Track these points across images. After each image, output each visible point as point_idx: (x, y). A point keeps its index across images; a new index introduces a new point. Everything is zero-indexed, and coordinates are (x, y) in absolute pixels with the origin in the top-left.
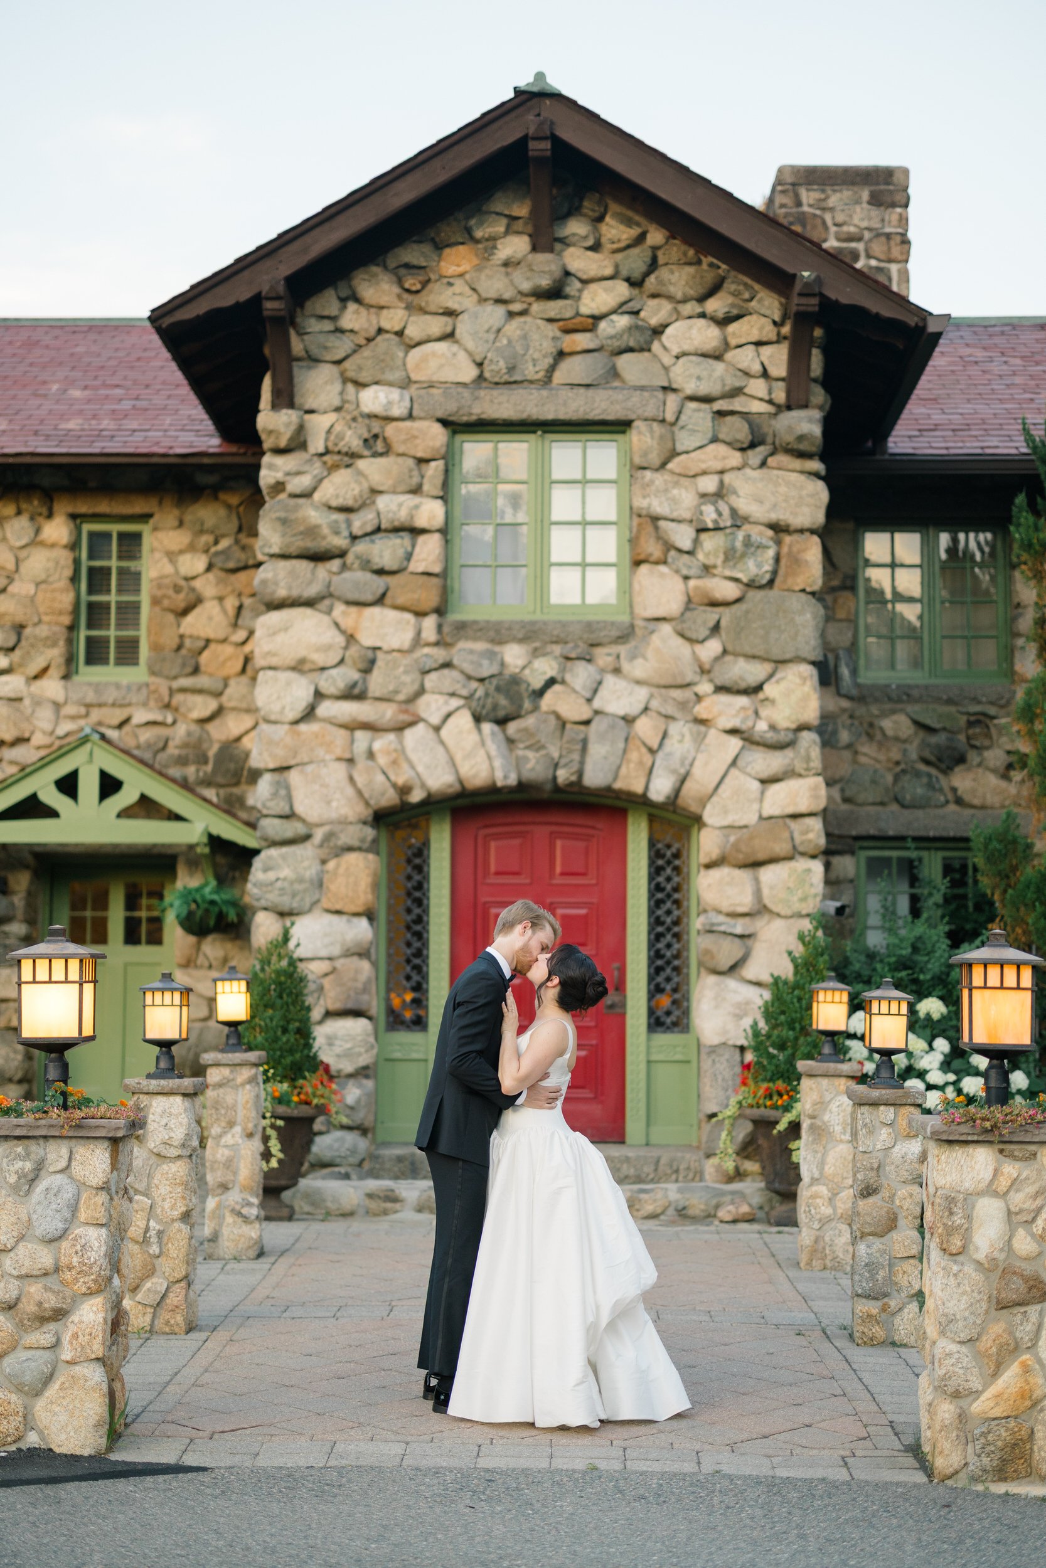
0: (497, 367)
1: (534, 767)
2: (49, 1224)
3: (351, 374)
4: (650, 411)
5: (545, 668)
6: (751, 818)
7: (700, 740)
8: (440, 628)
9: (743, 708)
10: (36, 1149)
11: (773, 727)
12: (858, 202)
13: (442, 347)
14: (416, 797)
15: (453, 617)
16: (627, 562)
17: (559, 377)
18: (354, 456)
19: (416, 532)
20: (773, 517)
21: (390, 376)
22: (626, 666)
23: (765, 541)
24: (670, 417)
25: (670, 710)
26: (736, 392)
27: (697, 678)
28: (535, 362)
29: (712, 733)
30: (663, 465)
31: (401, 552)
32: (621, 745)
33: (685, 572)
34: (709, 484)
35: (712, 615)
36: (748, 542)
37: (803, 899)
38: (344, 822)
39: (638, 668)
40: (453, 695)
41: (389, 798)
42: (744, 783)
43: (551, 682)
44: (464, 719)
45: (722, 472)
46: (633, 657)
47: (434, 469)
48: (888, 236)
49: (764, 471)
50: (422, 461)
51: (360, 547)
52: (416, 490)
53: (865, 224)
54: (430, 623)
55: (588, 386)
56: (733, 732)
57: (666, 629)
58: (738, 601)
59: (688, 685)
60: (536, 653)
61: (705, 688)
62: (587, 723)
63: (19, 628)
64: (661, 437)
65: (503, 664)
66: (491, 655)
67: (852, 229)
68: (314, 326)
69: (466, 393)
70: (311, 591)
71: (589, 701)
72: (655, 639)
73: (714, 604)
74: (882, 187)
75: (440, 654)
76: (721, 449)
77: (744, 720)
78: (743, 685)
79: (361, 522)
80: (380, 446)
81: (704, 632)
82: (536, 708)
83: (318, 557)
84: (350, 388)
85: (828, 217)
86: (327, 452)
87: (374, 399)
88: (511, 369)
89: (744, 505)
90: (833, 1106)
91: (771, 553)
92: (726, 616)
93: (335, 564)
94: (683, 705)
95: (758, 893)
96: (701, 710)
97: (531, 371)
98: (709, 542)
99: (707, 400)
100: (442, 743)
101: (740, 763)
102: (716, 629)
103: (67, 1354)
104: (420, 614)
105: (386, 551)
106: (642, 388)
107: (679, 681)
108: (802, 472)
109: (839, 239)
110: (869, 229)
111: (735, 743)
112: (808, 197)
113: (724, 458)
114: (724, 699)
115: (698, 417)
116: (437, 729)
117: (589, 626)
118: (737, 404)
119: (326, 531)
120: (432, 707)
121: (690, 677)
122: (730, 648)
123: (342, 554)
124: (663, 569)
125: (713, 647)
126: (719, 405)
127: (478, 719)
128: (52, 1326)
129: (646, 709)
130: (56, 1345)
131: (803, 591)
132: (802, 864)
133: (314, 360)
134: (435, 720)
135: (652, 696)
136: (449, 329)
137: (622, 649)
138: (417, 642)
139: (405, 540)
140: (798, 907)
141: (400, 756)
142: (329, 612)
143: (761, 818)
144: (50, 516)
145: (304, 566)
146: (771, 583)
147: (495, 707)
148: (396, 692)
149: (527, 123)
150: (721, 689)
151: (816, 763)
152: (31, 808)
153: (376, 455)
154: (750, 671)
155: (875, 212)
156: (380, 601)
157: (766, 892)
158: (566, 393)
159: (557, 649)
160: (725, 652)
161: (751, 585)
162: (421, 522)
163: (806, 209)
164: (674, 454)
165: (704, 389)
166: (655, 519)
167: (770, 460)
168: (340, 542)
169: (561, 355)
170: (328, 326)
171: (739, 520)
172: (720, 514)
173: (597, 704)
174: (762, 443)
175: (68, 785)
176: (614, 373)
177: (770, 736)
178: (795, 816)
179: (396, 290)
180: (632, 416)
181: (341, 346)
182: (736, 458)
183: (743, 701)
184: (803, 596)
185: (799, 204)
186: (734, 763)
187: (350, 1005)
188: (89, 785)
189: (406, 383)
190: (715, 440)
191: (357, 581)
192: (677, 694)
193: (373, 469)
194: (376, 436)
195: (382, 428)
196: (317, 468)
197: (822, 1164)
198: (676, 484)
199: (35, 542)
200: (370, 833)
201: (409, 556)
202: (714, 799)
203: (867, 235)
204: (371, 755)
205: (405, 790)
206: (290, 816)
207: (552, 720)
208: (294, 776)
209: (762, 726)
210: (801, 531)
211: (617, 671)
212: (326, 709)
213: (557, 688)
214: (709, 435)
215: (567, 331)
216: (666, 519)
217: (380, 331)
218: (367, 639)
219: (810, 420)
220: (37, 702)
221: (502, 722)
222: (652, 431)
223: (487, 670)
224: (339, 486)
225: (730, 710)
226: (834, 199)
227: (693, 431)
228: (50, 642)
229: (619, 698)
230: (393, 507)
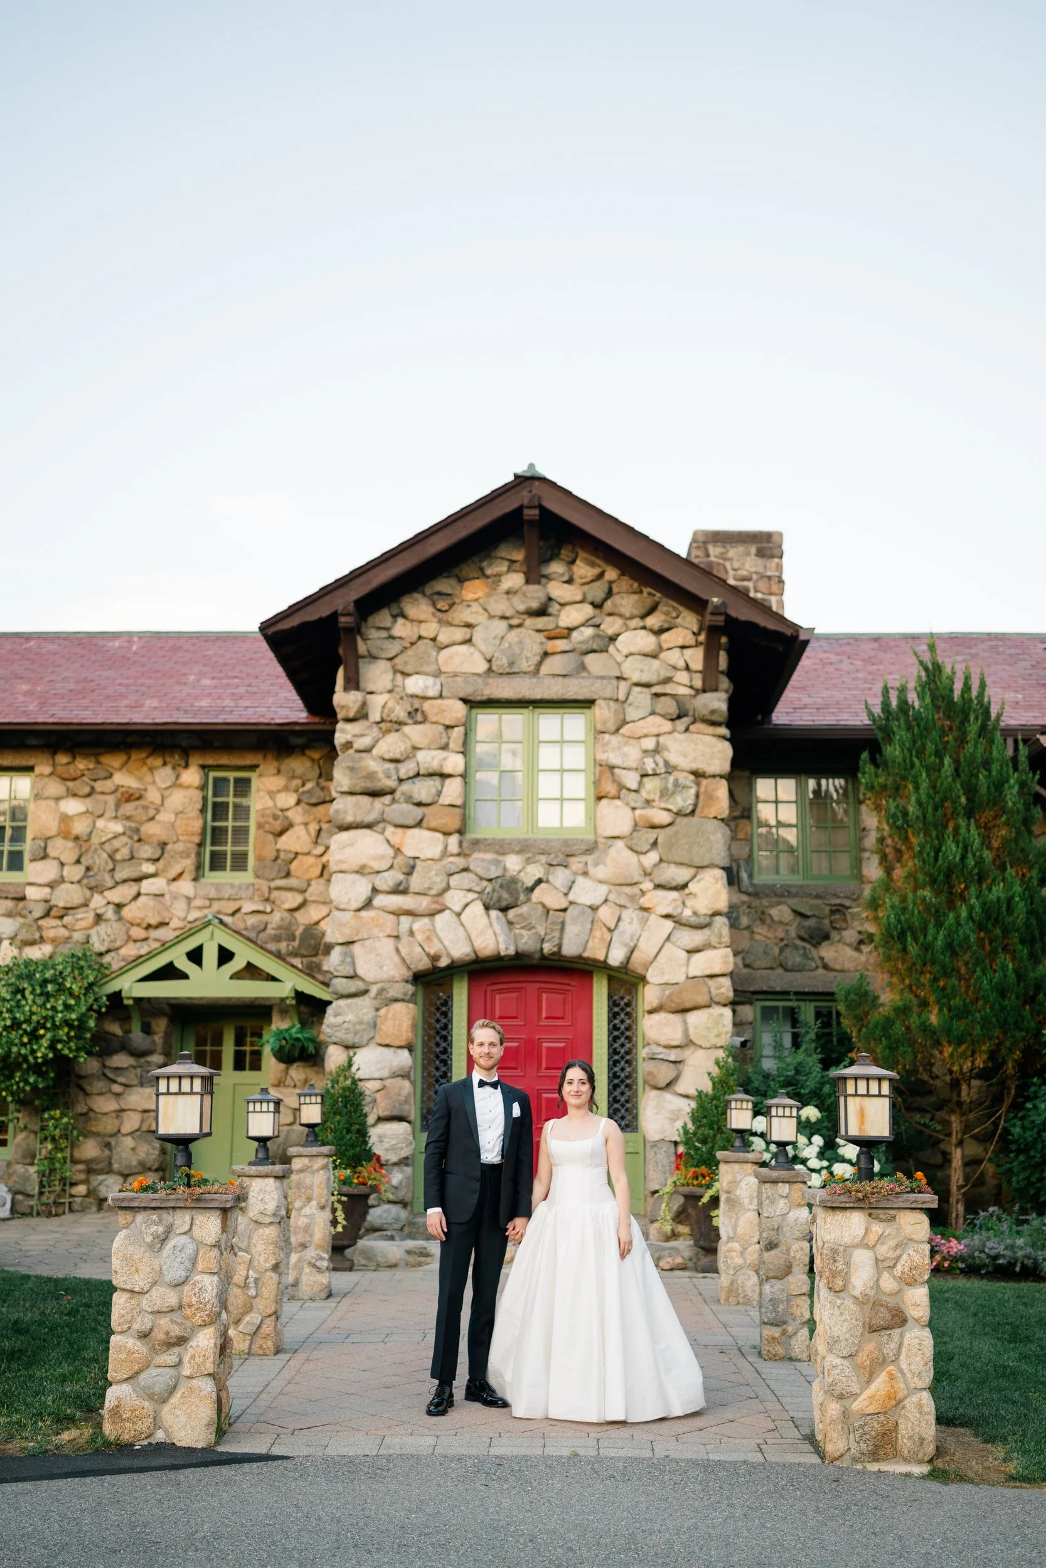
0: (501, 663)
1: (527, 941)
2: (175, 1272)
3: (399, 667)
4: (608, 693)
5: (534, 872)
6: (680, 978)
7: (644, 922)
8: (461, 843)
9: (674, 900)
10: (167, 1217)
11: (695, 913)
12: (748, 554)
13: (463, 649)
14: (443, 963)
15: (470, 836)
16: (592, 798)
17: (544, 670)
18: (401, 723)
19: (444, 776)
20: (694, 766)
21: (426, 669)
22: (591, 870)
23: (688, 783)
24: (622, 697)
25: (623, 901)
26: (668, 680)
27: (641, 879)
28: (527, 659)
29: (653, 919)
30: (617, 730)
31: (433, 791)
32: (589, 926)
33: (633, 804)
34: (649, 743)
35: (652, 835)
36: (676, 784)
37: (718, 1036)
38: (391, 981)
39: (600, 872)
40: (470, 890)
41: (424, 964)
42: (676, 953)
43: (539, 881)
44: (478, 908)
45: (658, 735)
46: (596, 864)
47: (458, 733)
48: (769, 578)
49: (687, 734)
50: (449, 727)
51: (405, 787)
52: (445, 747)
53: (753, 569)
54: (454, 840)
55: (564, 676)
56: (667, 916)
57: (620, 844)
58: (670, 825)
59: (636, 884)
60: (528, 861)
61: (647, 885)
62: (565, 910)
63: (163, 845)
64: (616, 711)
65: (505, 869)
66: (497, 862)
67: (745, 573)
68: (373, 634)
69: (480, 681)
70: (370, 818)
71: (566, 894)
72: (612, 852)
73: (653, 827)
74: (765, 545)
75: (461, 862)
76: (658, 719)
77: (675, 908)
78: (674, 884)
79: (406, 769)
80: (419, 717)
81: (647, 847)
82: (528, 900)
83: (375, 794)
84: (399, 677)
85: (728, 565)
86: (383, 721)
87: (415, 684)
88: (511, 664)
89: (674, 758)
90: (743, 1185)
91: (693, 791)
92: (662, 835)
93: (387, 799)
94: (632, 898)
95: (686, 1031)
96: (645, 901)
97: (526, 665)
98: (651, 784)
99: (647, 685)
100: (462, 924)
101: (672, 938)
102: (655, 844)
103: (186, 1371)
104: (447, 834)
105: (423, 790)
106: (602, 678)
107: (629, 881)
108: (714, 736)
109: (736, 579)
110: (756, 573)
111: (669, 925)
112: (714, 551)
113: (659, 726)
114: (661, 893)
115: (641, 697)
116: (459, 915)
117: (566, 842)
118: (668, 689)
119: (381, 775)
120: (455, 899)
121: (636, 879)
122: (664, 858)
123: (392, 792)
124: (617, 802)
125: (653, 857)
126: (655, 689)
127: (487, 908)
128: (176, 1350)
129: (606, 900)
130: (180, 1363)
131: (715, 818)
132: (717, 1010)
133: (373, 657)
134: (457, 908)
135: (610, 891)
136: (468, 637)
137: (589, 859)
138: (445, 853)
139: (437, 781)
140: (714, 1041)
141: (432, 934)
142: (383, 832)
143: (687, 978)
144: (187, 766)
145: (366, 800)
146: (693, 812)
147: (500, 899)
148: (430, 888)
149: (523, 497)
150: (658, 886)
151: (726, 939)
152: (169, 972)
153: (416, 723)
154: (680, 874)
155: (760, 561)
156: (419, 824)
157: (691, 1030)
158: (549, 681)
159: (543, 859)
160: (661, 860)
161: (679, 814)
162: (447, 770)
163: (712, 559)
164: (624, 723)
165: (645, 678)
166: (612, 768)
167: (692, 728)
168: (391, 783)
169: (546, 654)
170: (384, 634)
171: (670, 768)
172: (657, 765)
173: (571, 897)
174: (686, 715)
175: (196, 956)
176: (583, 667)
177: (694, 920)
178: (711, 976)
179: (431, 609)
180: (595, 697)
181: (393, 648)
182: (667, 726)
183: (674, 895)
184: (715, 821)
185: (708, 555)
186: (668, 939)
187: (395, 1113)
188: (210, 956)
189: (438, 673)
190: (653, 713)
191: (403, 811)
192: (627, 890)
193: (415, 733)
194: (416, 710)
195: (421, 704)
196: (375, 731)
197: (735, 1226)
198: (626, 743)
199: (176, 785)
200: (410, 988)
201: (439, 793)
202: (655, 964)
203: (755, 577)
204: (411, 933)
205: (435, 958)
206: (354, 977)
207: (540, 908)
208: (357, 949)
209: (687, 913)
210: (714, 776)
211: (585, 874)
212: (380, 900)
213: (543, 885)
214: (649, 710)
215: (550, 638)
216: (619, 767)
217: (420, 638)
218: (409, 851)
219: (719, 700)
220: (175, 897)
221: (504, 910)
222: (609, 707)
223: (494, 872)
224: (391, 745)
225: (665, 901)
226: (732, 552)
227: (638, 707)
228: (185, 855)
229: (587, 893)
230: (428, 759)
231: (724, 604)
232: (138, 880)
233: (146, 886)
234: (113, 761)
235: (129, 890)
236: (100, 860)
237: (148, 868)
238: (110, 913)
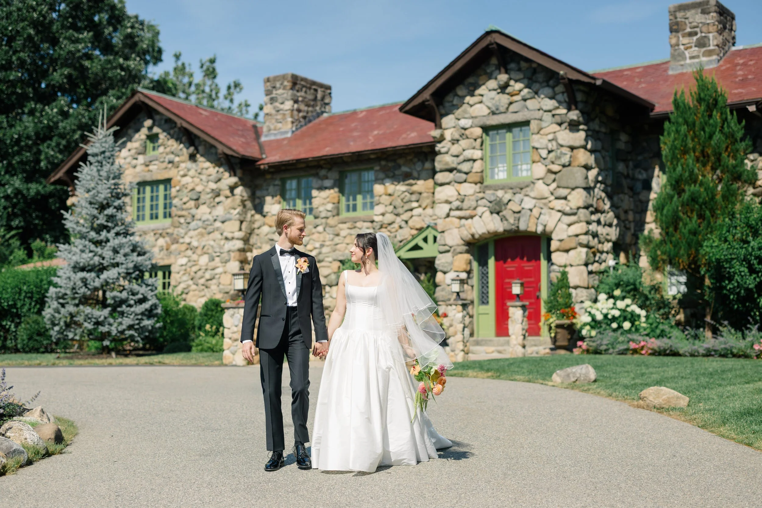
0: (493, 109)
1: (507, 226)
3: (457, 116)
4: (535, 117)
5: (508, 196)
6: (565, 237)
7: (550, 214)
8: (481, 187)
9: (562, 204)
11: (571, 209)
12: (697, 14)
13: (478, 106)
14: (477, 236)
15: (485, 183)
16: (530, 162)
17: (510, 110)
18: (458, 141)
19: (474, 161)
20: (570, 144)
21: (466, 116)
22: (529, 194)
23: (567, 152)
24: (540, 118)
25: (542, 206)
26: (557, 108)
27: (549, 196)
28: (503, 106)
29: (554, 212)
30: (539, 132)
31: (470, 167)
32: (529, 218)
33: (545, 164)
34: (551, 137)
35: (553, 176)
36: (562, 153)
37: (580, 260)
38: (458, 245)
39: (532, 194)
40: (485, 206)
41: (468, 237)
42: (562, 226)
43: (510, 200)
44: (488, 213)
45: (554, 133)
46: (531, 191)
47: (478, 142)
48: (708, 24)
49: (566, 131)
50: (475, 139)
51: (460, 167)
52: (474, 148)
53: (699, 21)
54: (478, 186)
55: (518, 111)
56: (559, 211)
57: (541, 181)
58: (560, 171)
59: (546, 198)
60: (506, 193)
61: (552, 198)
62: (520, 212)
63: (420, 194)
64: (538, 124)
65: (497, 197)
66: (493, 194)
67: (695, 24)
68: (446, 105)
69: (487, 118)
70: (449, 180)
71: (520, 205)
72: (537, 185)
73: (554, 173)
74: (705, 7)
75: (481, 195)
76: (554, 126)
77: (562, 207)
78: (562, 197)
79: (461, 158)
80: (464, 137)
81: (551, 182)
82: (506, 208)
83: (450, 171)
84: (457, 120)
85: (687, 21)
86: (451, 140)
87: (463, 123)
88: (497, 109)
89: (561, 142)
91: (569, 155)
92: (557, 176)
93: (454, 172)
94: (545, 204)
95: (568, 259)
96: (551, 205)
97: (502, 109)
98: (552, 155)
99: (550, 111)
100: (482, 221)
101: (561, 220)
102: (554, 180)
104: (476, 184)
105: (465, 167)
106: (533, 110)
107: (544, 197)
108: (577, 130)
109: (691, 28)
110: (701, 23)
111: (559, 214)
112: (680, 15)
113: (555, 128)
114: (557, 201)
115: (547, 117)
116: (481, 217)
117: (520, 183)
118: (558, 112)
119: (450, 163)
120: (480, 210)
121: (547, 195)
122: (558, 185)
123: (456, 169)
124: (539, 164)
125: (554, 185)
126: (554, 112)
127: (492, 213)
129: (535, 206)
131: (578, 166)
132: (580, 249)
133: (447, 114)
134: (480, 214)
135: (537, 202)
136: (481, 100)
137: (529, 189)
138: (475, 192)
139: (471, 163)
140: (578, 262)
141: (472, 226)
142: (453, 186)
143: (568, 236)
145: (447, 173)
146: (569, 165)
148: (470, 207)
150: (557, 198)
152: (417, 247)
153: (463, 139)
154: (563, 192)
155: (703, 16)
156: (465, 181)
157: (570, 259)
158: (511, 115)
159: (511, 191)
160: (557, 187)
161: (564, 166)
162: (475, 157)
163: (679, 20)
164: (541, 129)
165: (548, 108)
166: (537, 149)
167: (568, 127)
168: (454, 166)
169: (511, 103)
170: (450, 104)
171: (559, 147)
172: (553, 146)
173: (523, 205)
174: (563, 123)
175: (425, 240)
176: (525, 106)
177: (570, 212)
178: (578, 235)
179: (467, 91)
180: (529, 119)
181: (454, 109)
182: (557, 128)
183: (563, 201)
184: (578, 168)
185: (676, 18)
186: (559, 220)
188: (430, 239)
189: (470, 117)
190: (552, 123)
191: (460, 176)
192: (544, 201)
193: (463, 143)
194: (463, 134)
195: (465, 131)
196: (449, 145)
198: (542, 138)
200: (465, 248)
201: (472, 168)
202: (554, 231)
203: (700, 25)
204: (464, 226)
205: (473, 235)
206: (445, 245)
207: (511, 211)
208: (446, 234)
209: (568, 209)
210: (578, 147)
211: (527, 195)
212: (452, 213)
213: (511, 202)
214: (550, 122)
215: (512, 96)
216: (540, 149)
217: (463, 103)
218: (463, 193)
219: (573, 115)
221: (498, 213)
222: (535, 123)
223: (492, 198)
224: (455, 149)
225: (559, 204)
226: (689, 14)
227: (546, 122)
228: (428, 198)
229: (528, 203)
230: (469, 154)
231: (566, 74)
232: (411, 210)
233: (415, 212)
234: (401, 161)
235: (409, 214)
236: (398, 202)
237: (415, 204)
238: (403, 224)
